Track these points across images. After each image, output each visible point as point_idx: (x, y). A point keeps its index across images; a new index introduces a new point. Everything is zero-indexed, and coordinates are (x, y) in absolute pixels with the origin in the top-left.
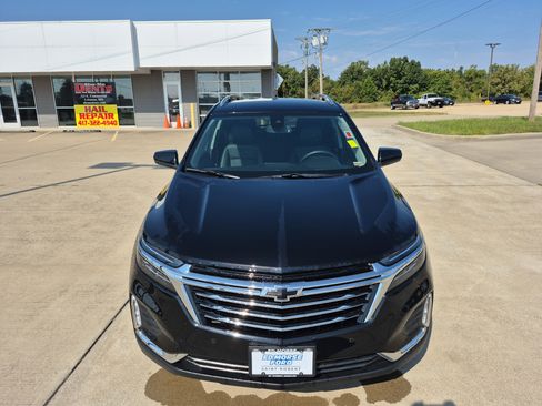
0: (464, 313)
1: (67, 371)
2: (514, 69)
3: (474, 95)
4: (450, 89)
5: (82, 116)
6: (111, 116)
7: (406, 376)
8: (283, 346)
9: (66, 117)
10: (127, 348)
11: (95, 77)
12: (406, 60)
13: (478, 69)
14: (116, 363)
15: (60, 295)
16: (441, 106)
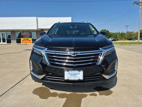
0: (126, 77)
1: (10, 88)
2: (133, 32)
3: (123, 39)
4: (117, 37)
5: (23, 41)
6: (30, 41)
7: (111, 89)
8: (74, 70)
9: (19, 41)
10: (28, 83)
11: (27, 31)
12: (105, 30)
13: (123, 32)
14: (25, 86)
15: (11, 73)
16: (115, 41)
